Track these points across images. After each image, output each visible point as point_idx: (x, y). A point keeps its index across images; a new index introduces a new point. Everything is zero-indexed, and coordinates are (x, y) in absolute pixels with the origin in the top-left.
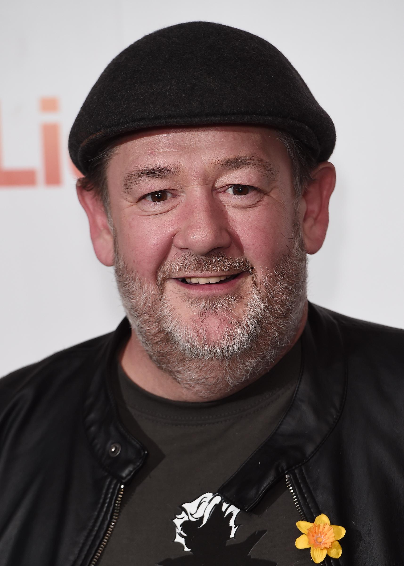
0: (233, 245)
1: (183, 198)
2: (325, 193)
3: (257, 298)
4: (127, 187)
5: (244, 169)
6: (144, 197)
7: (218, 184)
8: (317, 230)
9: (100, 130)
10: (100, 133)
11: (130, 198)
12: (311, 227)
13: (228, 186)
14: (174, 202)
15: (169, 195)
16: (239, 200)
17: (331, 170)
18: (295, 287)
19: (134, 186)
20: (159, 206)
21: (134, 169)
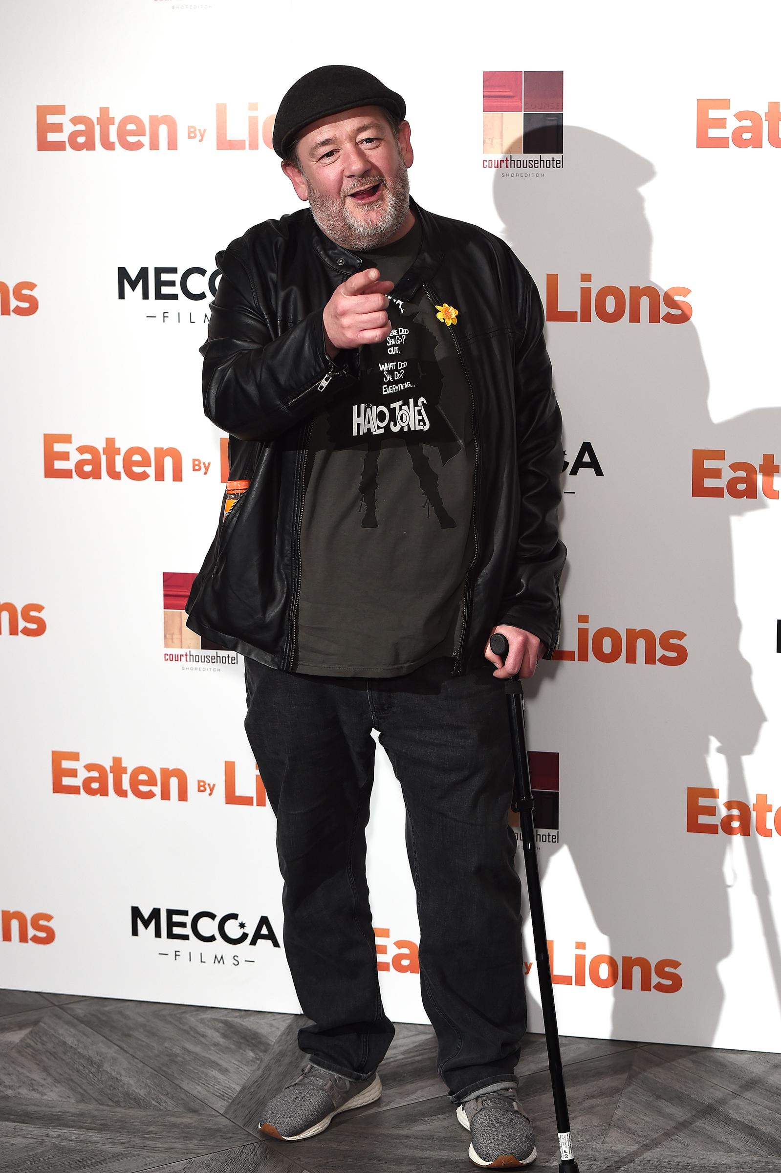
0: (373, 169)
1: (341, 152)
2: (407, 137)
3: (390, 196)
4: (312, 155)
5: (368, 130)
6: (322, 157)
7: (357, 141)
8: (409, 155)
9: (292, 128)
10: (292, 129)
11: (314, 160)
12: (406, 154)
13: (363, 140)
14: (338, 155)
15: (335, 153)
16: (369, 145)
17: (407, 124)
18: (405, 185)
19: (315, 153)
20: (331, 159)
21: (313, 144)
